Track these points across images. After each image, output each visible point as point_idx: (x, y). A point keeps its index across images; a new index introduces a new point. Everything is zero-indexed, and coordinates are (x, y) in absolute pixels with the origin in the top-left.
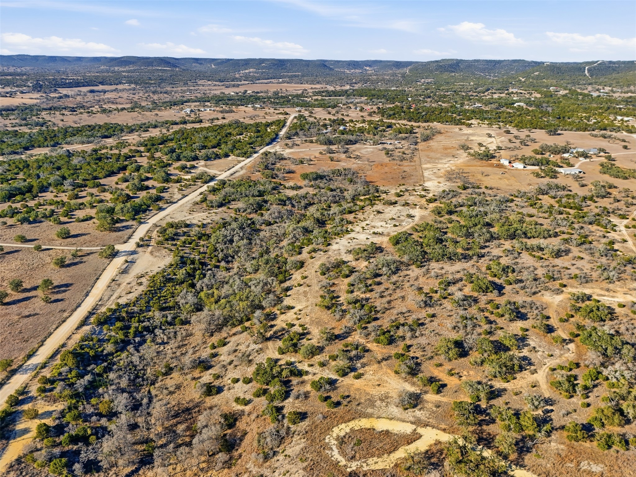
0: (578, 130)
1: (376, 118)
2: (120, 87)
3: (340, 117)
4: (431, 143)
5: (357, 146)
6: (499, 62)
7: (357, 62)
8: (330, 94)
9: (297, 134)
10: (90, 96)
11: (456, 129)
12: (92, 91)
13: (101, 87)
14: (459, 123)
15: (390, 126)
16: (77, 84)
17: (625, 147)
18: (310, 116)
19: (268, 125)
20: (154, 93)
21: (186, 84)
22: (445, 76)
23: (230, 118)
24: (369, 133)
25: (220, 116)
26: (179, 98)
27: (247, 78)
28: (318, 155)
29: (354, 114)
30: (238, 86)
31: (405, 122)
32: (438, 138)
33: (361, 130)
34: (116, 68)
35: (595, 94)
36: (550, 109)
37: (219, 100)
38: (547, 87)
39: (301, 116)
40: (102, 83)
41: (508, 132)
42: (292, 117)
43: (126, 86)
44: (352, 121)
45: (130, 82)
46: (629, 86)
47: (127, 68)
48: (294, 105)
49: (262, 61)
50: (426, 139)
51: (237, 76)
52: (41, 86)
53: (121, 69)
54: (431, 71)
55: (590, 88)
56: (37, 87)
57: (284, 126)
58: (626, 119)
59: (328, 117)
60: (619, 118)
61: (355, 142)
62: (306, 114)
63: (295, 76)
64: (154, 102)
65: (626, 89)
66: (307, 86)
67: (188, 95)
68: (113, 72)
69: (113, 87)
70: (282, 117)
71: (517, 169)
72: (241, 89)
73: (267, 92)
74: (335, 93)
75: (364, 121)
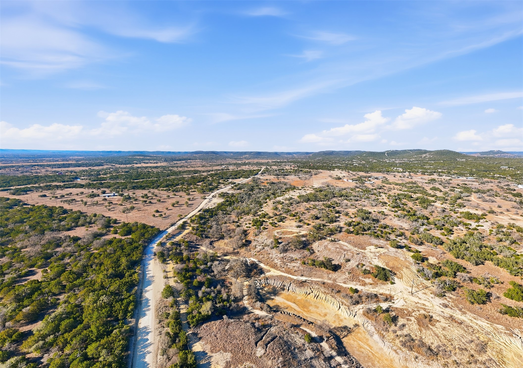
0: (377, 172)
1: (296, 168)
2: (196, 161)
3: (282, 168)
4: (317, 175)
5: (288, 176)
6: (350, 152)
7: (290, 153)
8: (278, 162)
9: (265, 173)
10: (186, 164)
11: (328, 172)
12: (186, 162)
13: (189, 161)
14: (330, 170)
15: (301, 171)
16: (180, 160)
17: (395, 177)
18: (270, 168)
19: (254, 170)
20: (210, 162)
21: (221, 160)
22: (327, 157)
23: (239, 169)
24: (293, 173)
25: (236, 168)
26: (220, 163)
27: (245, 158)
28: (273, 178)
29: (287, 167)
30: (242, 160)
31: (308, 170)
32: (321, 174)
33: (290, 172)
34: (194, 155)
35: (388, 161)
36: (368, 166)
37: (235, 164)
38: (369, 159)
39: (267, 168)
40: (190, 160)
41: (349, 172)
42: (263, 168)
43: (199, 160)
44: (287, 169)
45: (200, 159)
46: (403, 159)
47: (199, 155)
48: (264, 165)
49: (252, 152)
50: (316, 174)
51: (242, 157)
52: (167, 160)
53: (196, 155)
54: (321, 155)
55: (386, 160)
56: (166, 161)
57: (260, 171)
58: (398, 168)
59: (277, 168)
60: (395, 168)
61: (288, 175)
62: (269, 167)
63: (265, 158)
64: (210, 165)
65: (401, 159)
66: (269, 160)
67: (223, 163)
68: (193, 156)
69: (194, 161)
70: (260, 168)
71: (350, 182)
72: (244, 161)
73: (254, 162)
74: (281, 162)
75: (291, 169)
